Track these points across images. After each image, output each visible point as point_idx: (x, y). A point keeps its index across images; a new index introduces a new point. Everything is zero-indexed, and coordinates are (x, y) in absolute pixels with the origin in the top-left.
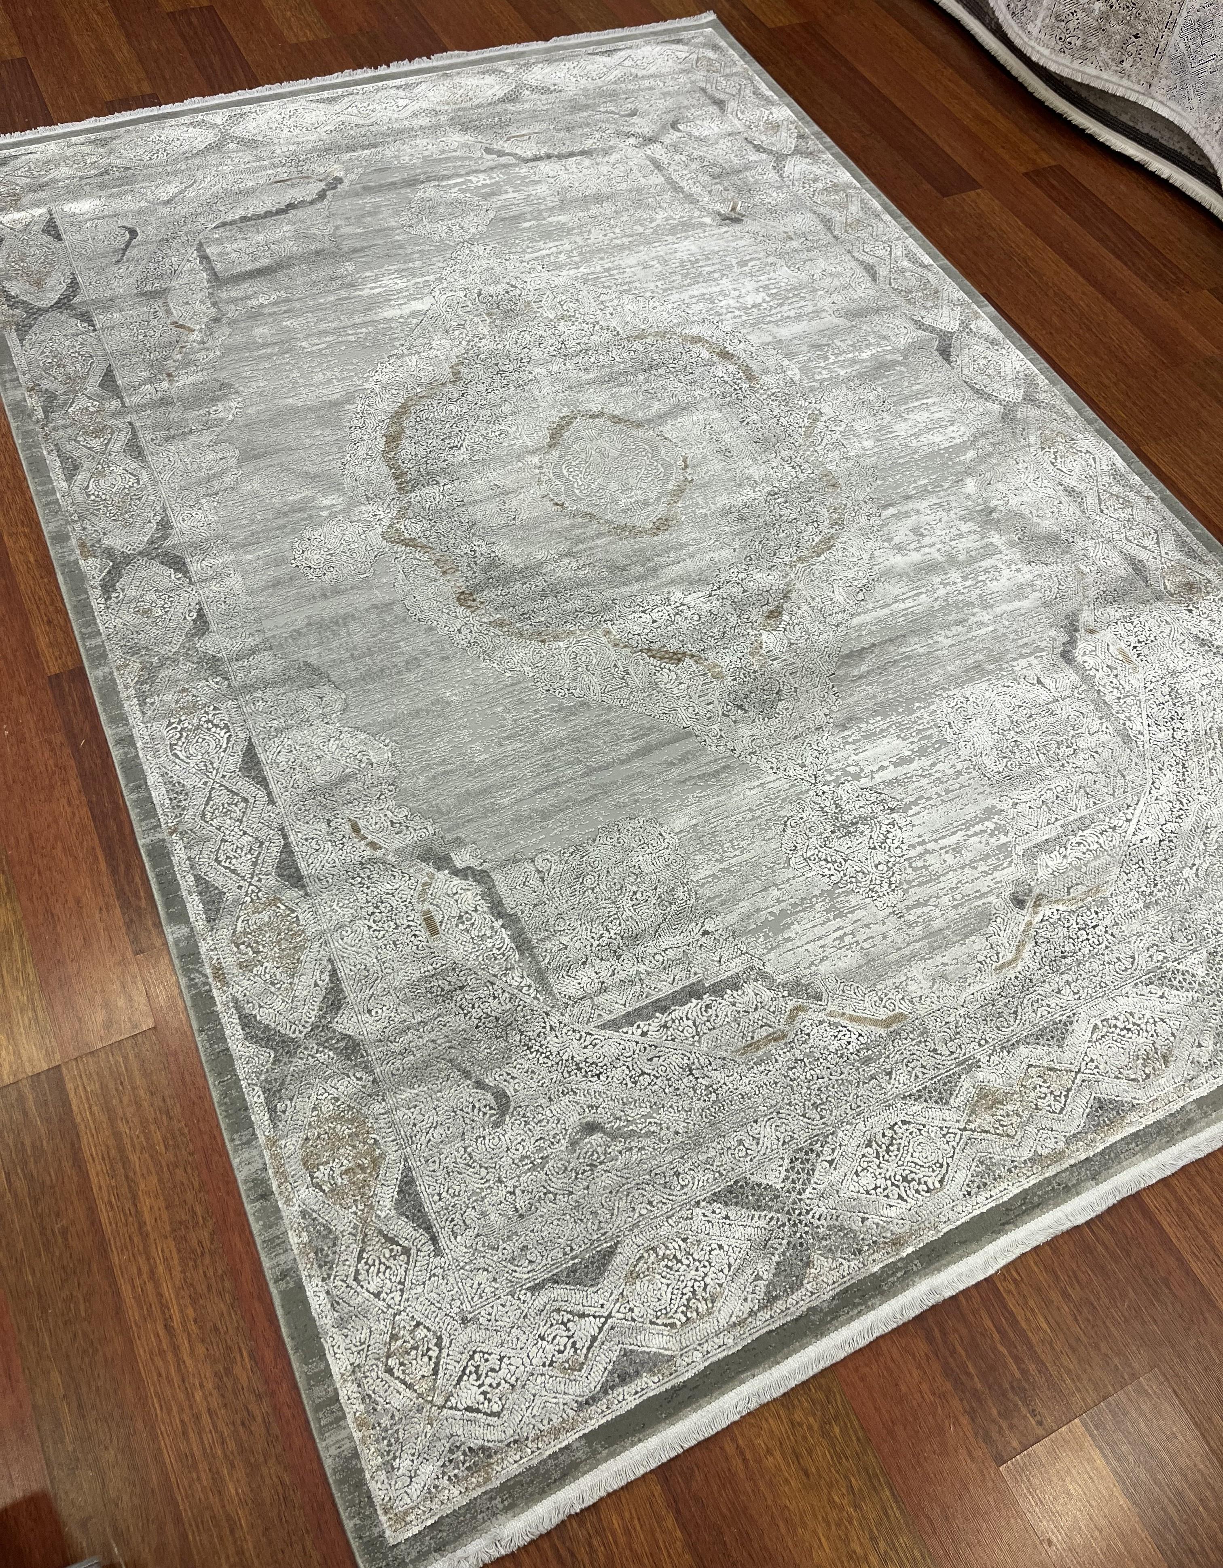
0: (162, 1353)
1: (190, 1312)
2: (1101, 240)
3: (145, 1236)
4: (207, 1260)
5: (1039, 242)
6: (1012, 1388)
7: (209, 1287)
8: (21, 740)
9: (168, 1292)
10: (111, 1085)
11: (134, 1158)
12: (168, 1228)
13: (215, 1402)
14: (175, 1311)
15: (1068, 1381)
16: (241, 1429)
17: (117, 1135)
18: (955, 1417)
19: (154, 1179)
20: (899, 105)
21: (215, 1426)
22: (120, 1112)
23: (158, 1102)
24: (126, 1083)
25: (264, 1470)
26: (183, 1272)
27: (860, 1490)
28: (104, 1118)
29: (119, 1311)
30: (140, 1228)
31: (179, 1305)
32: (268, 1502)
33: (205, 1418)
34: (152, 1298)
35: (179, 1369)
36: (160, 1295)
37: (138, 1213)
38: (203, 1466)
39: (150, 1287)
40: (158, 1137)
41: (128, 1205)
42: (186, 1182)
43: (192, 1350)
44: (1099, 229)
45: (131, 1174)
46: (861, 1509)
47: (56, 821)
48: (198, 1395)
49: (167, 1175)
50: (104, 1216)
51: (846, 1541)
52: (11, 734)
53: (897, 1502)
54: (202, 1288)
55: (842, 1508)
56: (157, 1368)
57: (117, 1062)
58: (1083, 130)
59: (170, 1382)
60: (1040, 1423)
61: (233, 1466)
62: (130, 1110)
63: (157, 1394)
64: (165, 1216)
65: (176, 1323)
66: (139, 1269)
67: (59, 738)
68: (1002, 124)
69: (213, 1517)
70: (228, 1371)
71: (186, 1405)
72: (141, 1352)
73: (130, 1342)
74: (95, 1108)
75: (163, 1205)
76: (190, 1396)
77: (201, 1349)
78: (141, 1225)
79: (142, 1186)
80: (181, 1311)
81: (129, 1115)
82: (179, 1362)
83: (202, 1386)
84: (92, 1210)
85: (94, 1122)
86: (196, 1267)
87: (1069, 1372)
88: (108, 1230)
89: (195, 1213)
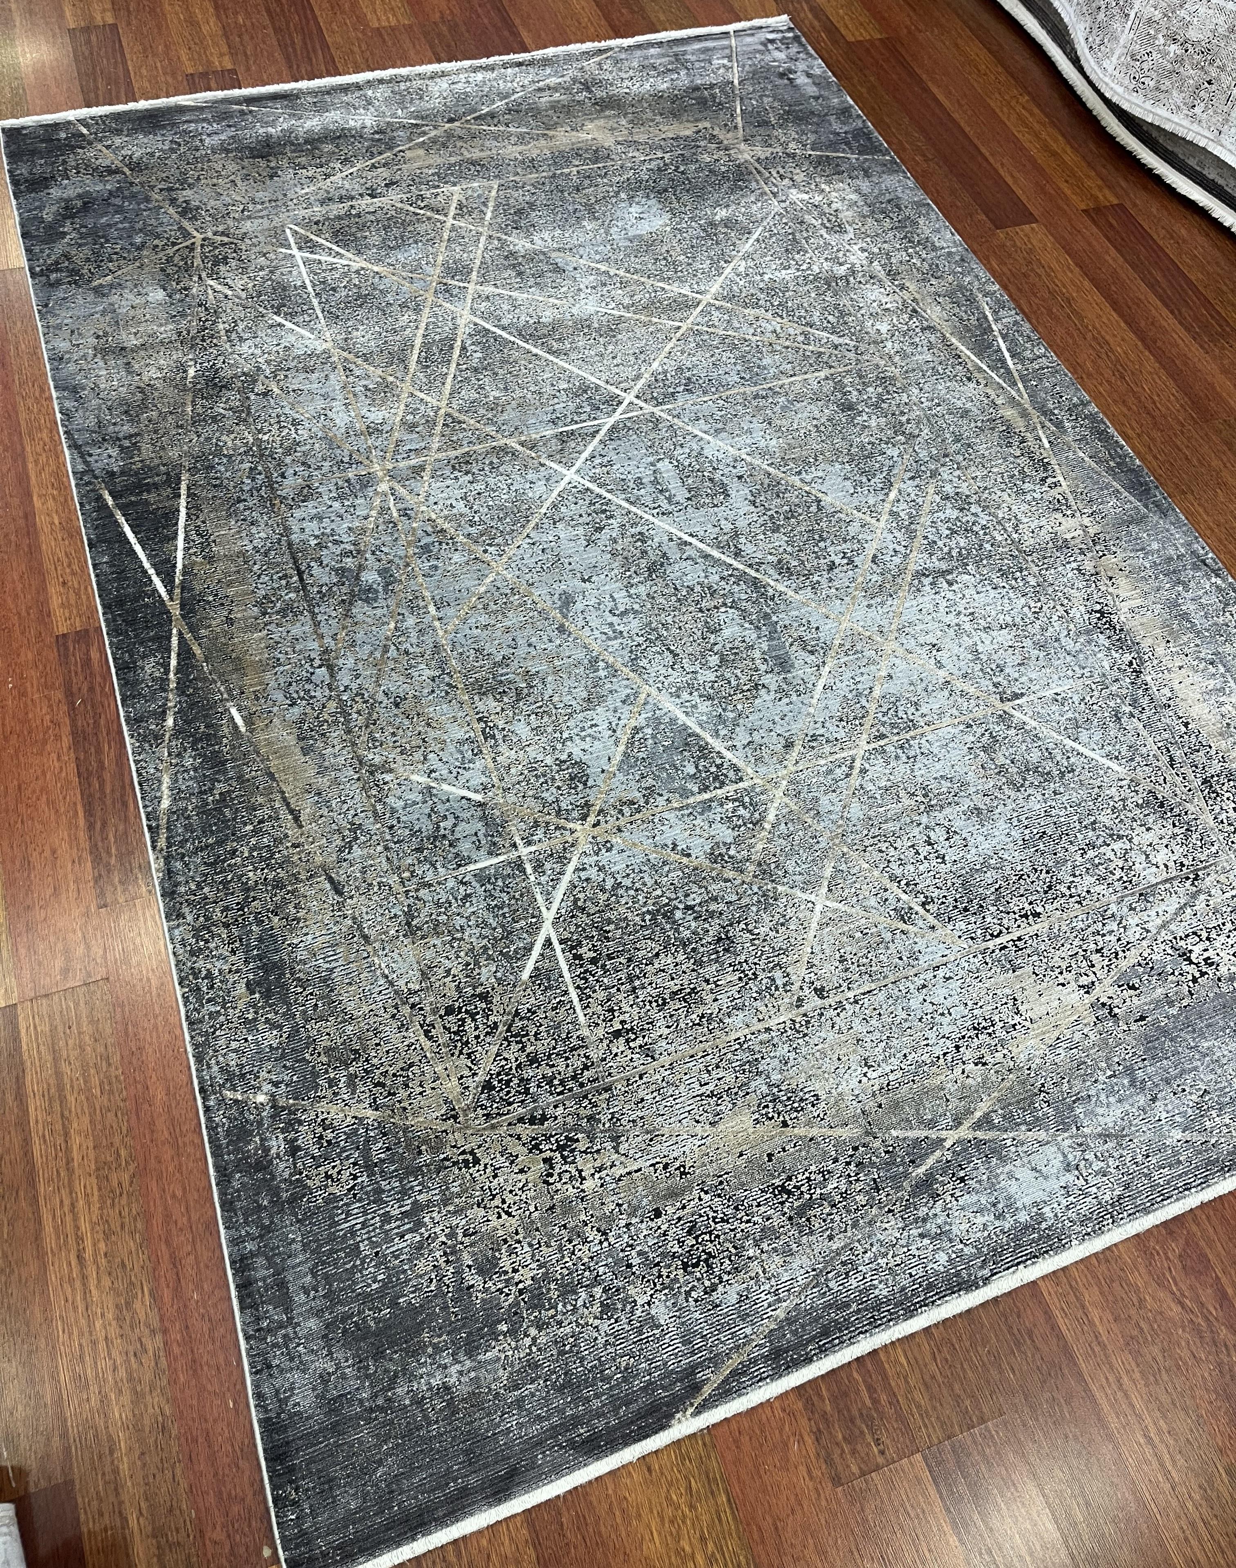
0: (71, 1280)
1: (102, 1246)
2: (1151, 286)
3: (70, 1171)
4: (124, 1201)
5: (1087, 283)
6: (861, 1414)
7: (122, 1226)
8: (23, 694)
9: (85, 1226)
10: (60, 1029)
11: (71, 1099)
12: (93, 1167)
13: (114, 1330)
14: (88, 1243)
15: (917, 1416)
16: (133, 1359)
17: (58, 1074)
18: (801, 1435)
19: (86, 1119)
20: (967, 129)
21: (109, 1354)
22: (65, 1053)
23: (101, 1049)
24: (74, 1027)
25: (148, 1398)
26: (101, 1208)
27: (698, 1492)
28: (49, 1058)
29: (38, 1237)
30: (68, 1163)
31: (93, 1238)
32: (147, 1429)
33: (102, 1345)
34: (69, 1229)
35: (85, 1299)
36: (77, 1228)
37: (68, 1150)
38: (94, 1388)
39: (69, 1219)
40: (95, 1081)
41: (60, 1140)
42: (115, 1126)
43: (99, 1281)
44: (1150, 273)
45: (66, 1113)
46: (696, 1509)
47: (44, 773)
48: (98, 1324)
49: (99, 1118)
50: (37, 1149)
51: (678, 1538)
52: (14, 687)
53: (731, 1508)
54: (115, 1225)
55: (677, 1507)
56: (65, 1294)
57: (68, 1007)
58: (1151, 170)
59: (75, 1308)
60: (882, 1453)
61: (120, 1391)
62: (74, 1054)
63: (61, 1317)
64: (92, 1154)
65: (88, 1254)
66: (61, 1202)
67: (59, 695)
68: (1070, 156)
69: (96, 1436)
70: (128, 1304)
71: (86, 1330)
72: (53, 1278)
73: (44, 1267)
74: (42, 1048)
75: (91, 1145)
76: (91, 1325)
77: (106, 1282)
78: (69, 1161)
79: (75, 1125)
80: (94, 1245)
81: (72, 1058)
82: (86, 1292)
83: (103, 1315)
84: (27, 1142)
85: (40, 1059)
86: (113, 1205)
87: (918, 1407)
88: (38, 1160)
89: (119, 1155)
